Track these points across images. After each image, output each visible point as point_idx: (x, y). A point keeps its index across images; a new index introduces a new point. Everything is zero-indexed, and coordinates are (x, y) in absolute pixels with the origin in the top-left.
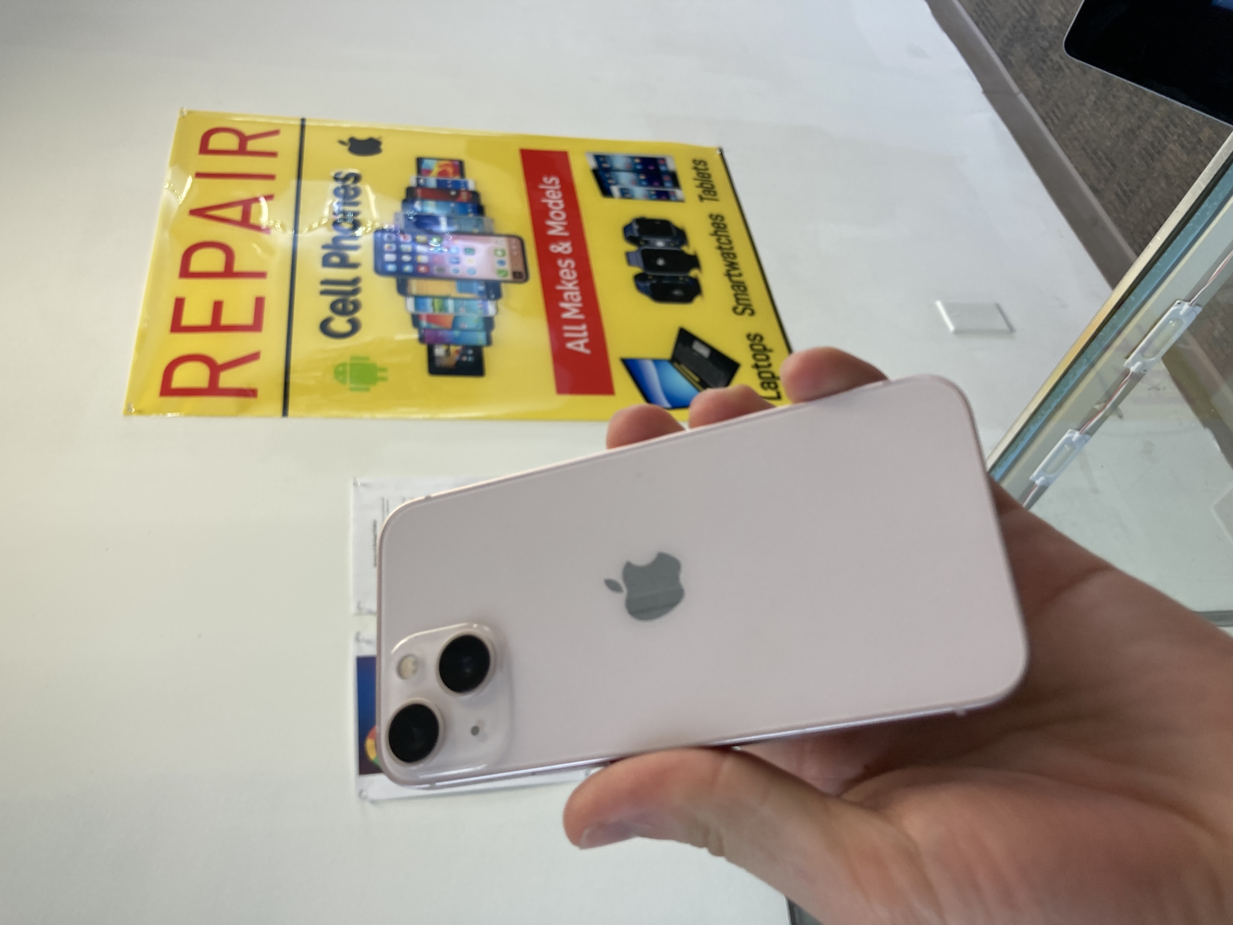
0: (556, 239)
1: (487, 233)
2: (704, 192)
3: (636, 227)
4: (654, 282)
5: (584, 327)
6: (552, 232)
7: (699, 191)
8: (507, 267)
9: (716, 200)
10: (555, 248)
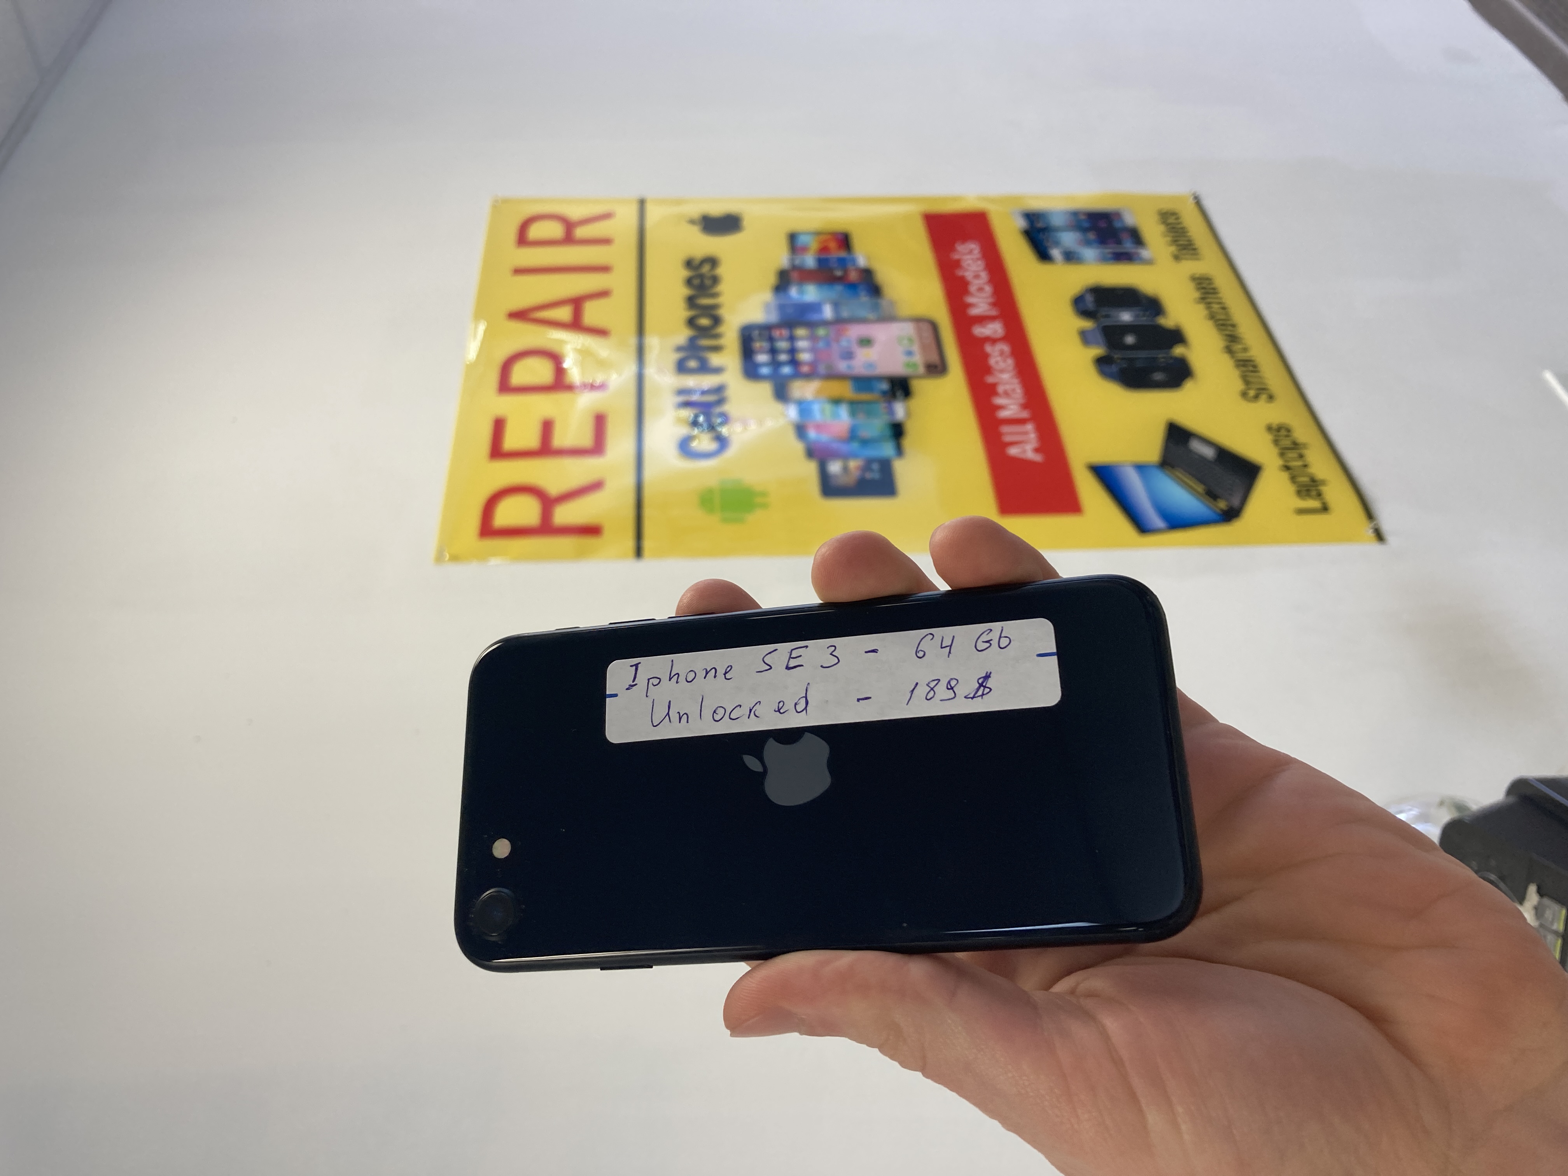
0: (982, 320)
1: (889, 318)
2: (1180, 250)
3: (1089, 299)
4: (1125, 366)
5: (1029, 427)
6: (974, 312)
7: (1173, 249)
8: (918, 359)
9: (1198, 259)
10: (980, 331)
